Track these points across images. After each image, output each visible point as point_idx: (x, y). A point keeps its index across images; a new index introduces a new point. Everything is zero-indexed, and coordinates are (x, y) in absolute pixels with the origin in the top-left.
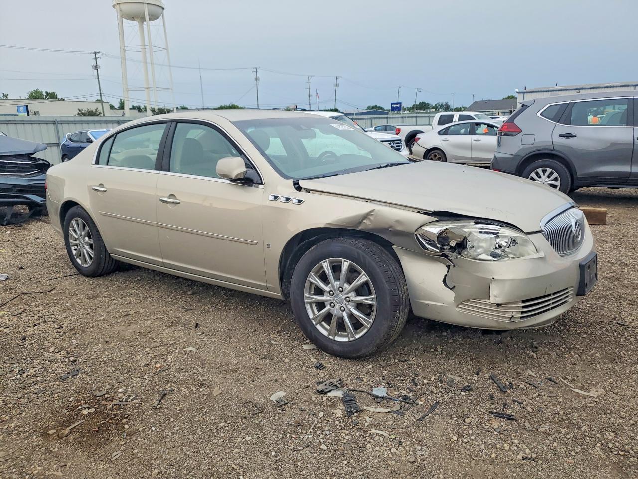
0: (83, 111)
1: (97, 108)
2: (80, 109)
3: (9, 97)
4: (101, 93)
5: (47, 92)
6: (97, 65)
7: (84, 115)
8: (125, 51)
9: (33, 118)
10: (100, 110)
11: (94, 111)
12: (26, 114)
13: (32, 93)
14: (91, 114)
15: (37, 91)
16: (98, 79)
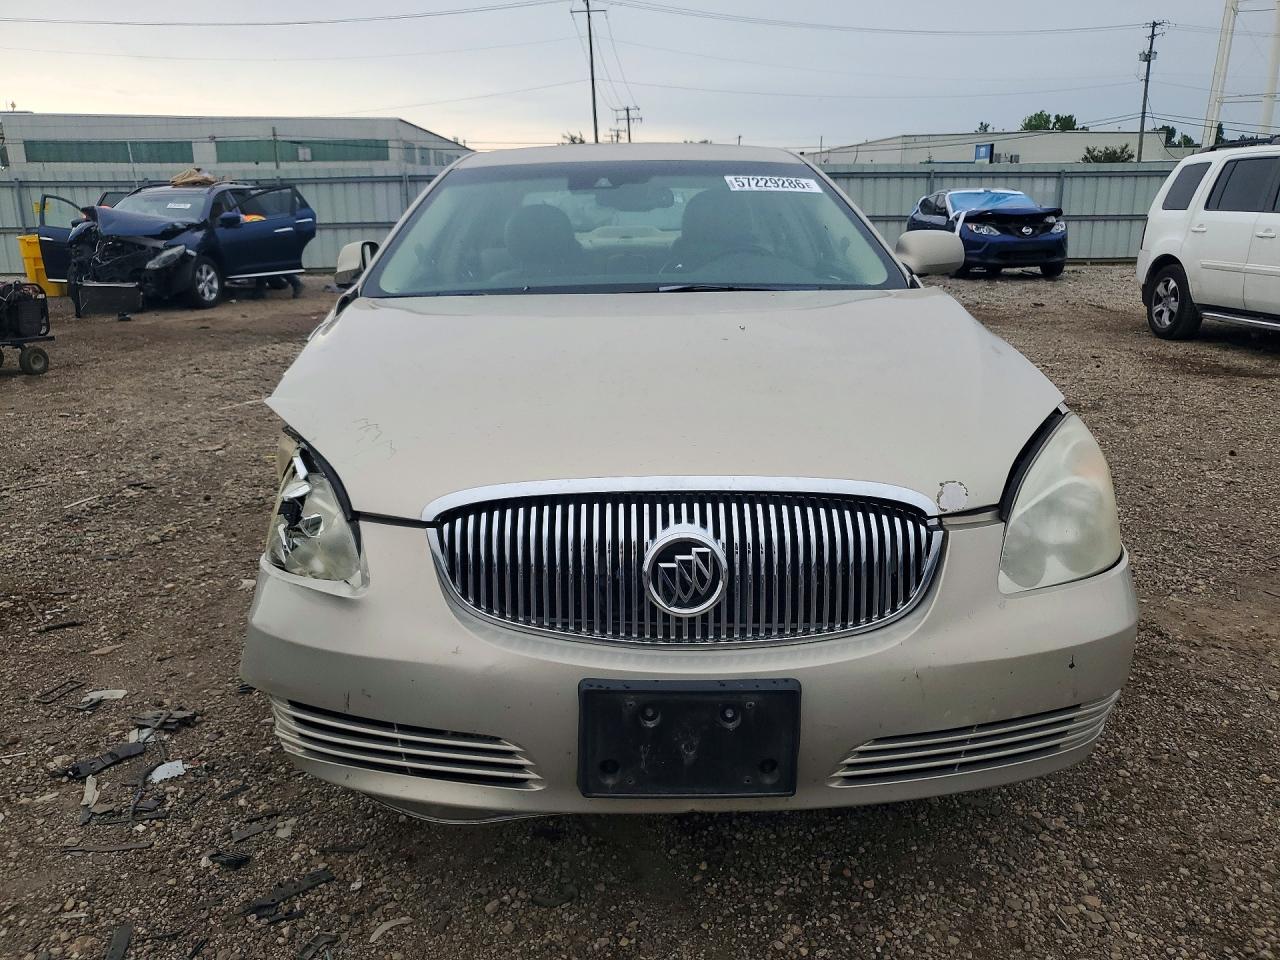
0: (1096, 153)
1: (1127, 146)
2: (1091, 148)
3: (990, 130)
4: (1144, 113)
5: (1057, 117)
6: (1150, 52)
7: (1096, 159)
8: (1236, 12)
9: (1002, 166)
10: (1133, 148)
11: (1119, 151)
12: (988, 160)
13: (1030, 120)
14: (1111, 157)
15: (1040, 116)
16: (1147, 81)
